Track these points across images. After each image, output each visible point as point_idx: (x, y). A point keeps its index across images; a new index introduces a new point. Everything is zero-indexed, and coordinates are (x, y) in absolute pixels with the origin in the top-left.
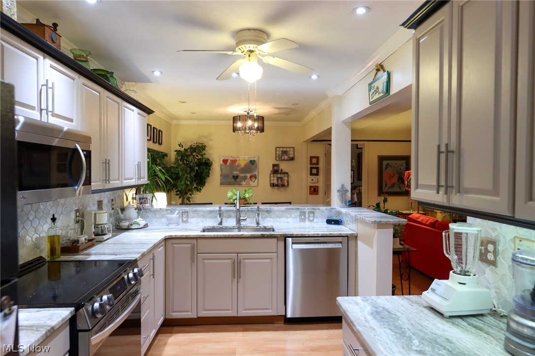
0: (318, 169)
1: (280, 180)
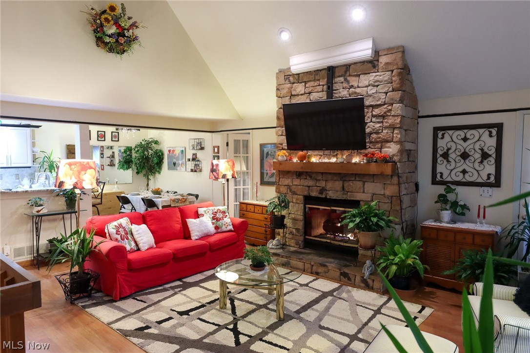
0: (218, 157)
1: (196, 166)
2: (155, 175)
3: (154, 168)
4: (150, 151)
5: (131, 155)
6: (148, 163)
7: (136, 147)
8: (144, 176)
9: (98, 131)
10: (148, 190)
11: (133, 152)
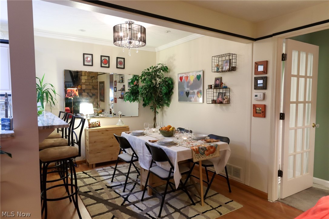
0: (265, 79)
1: (220, 96)
2: (163, 108)
3: (162, 100)
4: (158, 79)
5: (138, 85)
6: (155, 94)
7: (142, 75)
8: (151, 109)
9: (101, 56)
10: (155, 127)
11: (140, 80)
